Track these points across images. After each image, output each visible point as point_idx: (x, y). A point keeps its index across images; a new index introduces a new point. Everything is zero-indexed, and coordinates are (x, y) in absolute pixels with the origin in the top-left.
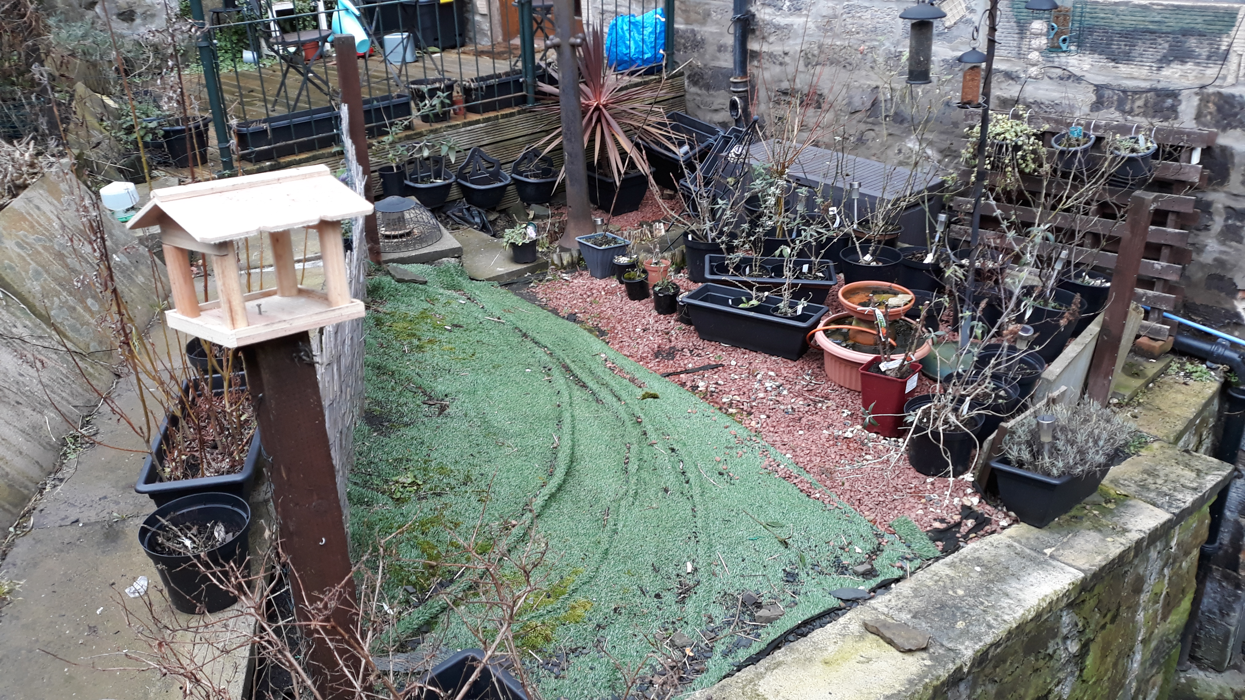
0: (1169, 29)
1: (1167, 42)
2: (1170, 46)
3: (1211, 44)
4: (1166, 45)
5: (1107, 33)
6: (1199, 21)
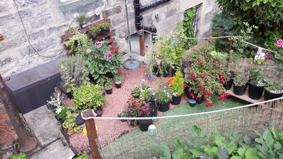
0: (93, 2)
1: (94, 4)
3: (101, 2)
5: (82, 7)
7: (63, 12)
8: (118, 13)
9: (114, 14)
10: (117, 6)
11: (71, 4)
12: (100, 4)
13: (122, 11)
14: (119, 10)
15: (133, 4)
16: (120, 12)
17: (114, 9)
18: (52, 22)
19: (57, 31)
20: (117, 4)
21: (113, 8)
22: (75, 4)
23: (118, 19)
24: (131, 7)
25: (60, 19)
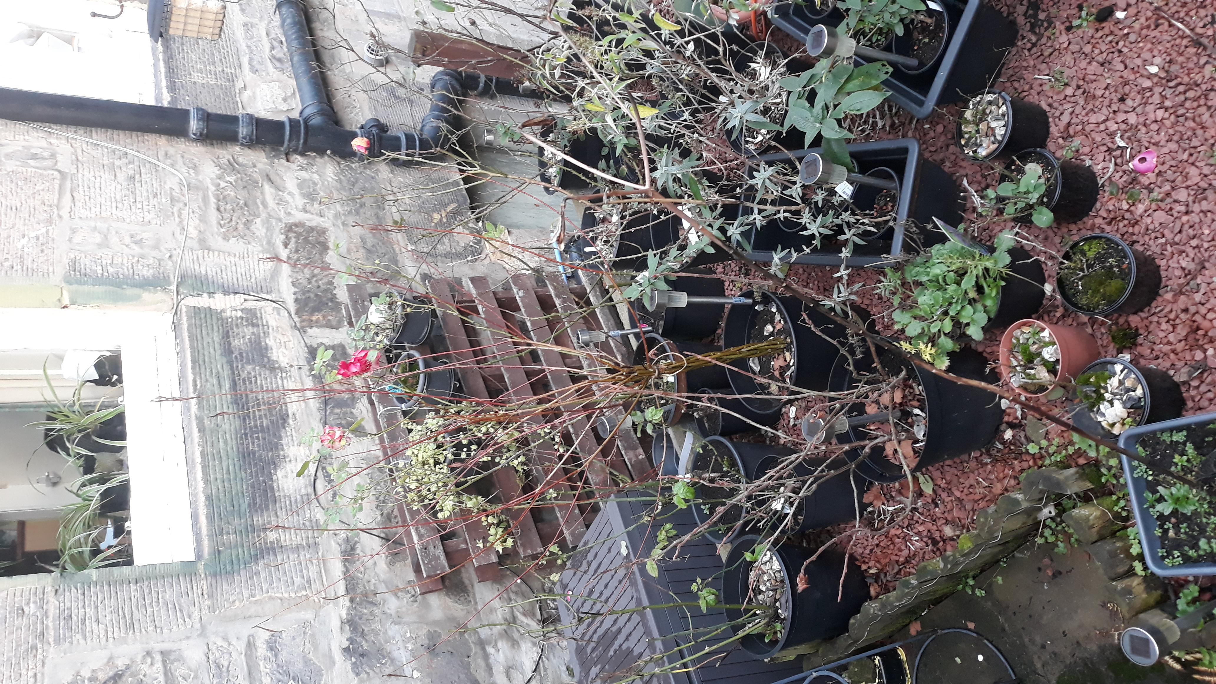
0: (227, 367)
1: (243, 366)
2: (248, 363)
3: (237, 325)
4: (249, 368)
5: (246, 435)
6: (210, 340)
7: (256, 558)
8: (325, 248)
9: (326, 267)
10: (281, 247)
11: (209, 498)
12: (248, 331)
13: (313, 224)
14: (306, 239)
15: (284, 161)
16: (323, 232)
17: (298, 260)
18: (313, 636)
19: (376, 611)
20: (269, 243)
21: (286, 269)
22: (219, 476)
23: (362, 251)
24: (304, 175)
25: (298, 580)
